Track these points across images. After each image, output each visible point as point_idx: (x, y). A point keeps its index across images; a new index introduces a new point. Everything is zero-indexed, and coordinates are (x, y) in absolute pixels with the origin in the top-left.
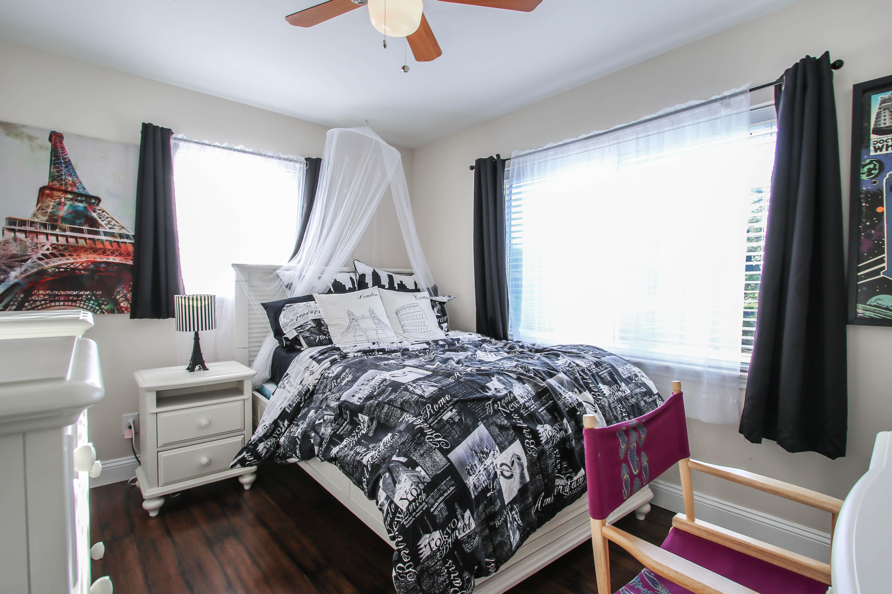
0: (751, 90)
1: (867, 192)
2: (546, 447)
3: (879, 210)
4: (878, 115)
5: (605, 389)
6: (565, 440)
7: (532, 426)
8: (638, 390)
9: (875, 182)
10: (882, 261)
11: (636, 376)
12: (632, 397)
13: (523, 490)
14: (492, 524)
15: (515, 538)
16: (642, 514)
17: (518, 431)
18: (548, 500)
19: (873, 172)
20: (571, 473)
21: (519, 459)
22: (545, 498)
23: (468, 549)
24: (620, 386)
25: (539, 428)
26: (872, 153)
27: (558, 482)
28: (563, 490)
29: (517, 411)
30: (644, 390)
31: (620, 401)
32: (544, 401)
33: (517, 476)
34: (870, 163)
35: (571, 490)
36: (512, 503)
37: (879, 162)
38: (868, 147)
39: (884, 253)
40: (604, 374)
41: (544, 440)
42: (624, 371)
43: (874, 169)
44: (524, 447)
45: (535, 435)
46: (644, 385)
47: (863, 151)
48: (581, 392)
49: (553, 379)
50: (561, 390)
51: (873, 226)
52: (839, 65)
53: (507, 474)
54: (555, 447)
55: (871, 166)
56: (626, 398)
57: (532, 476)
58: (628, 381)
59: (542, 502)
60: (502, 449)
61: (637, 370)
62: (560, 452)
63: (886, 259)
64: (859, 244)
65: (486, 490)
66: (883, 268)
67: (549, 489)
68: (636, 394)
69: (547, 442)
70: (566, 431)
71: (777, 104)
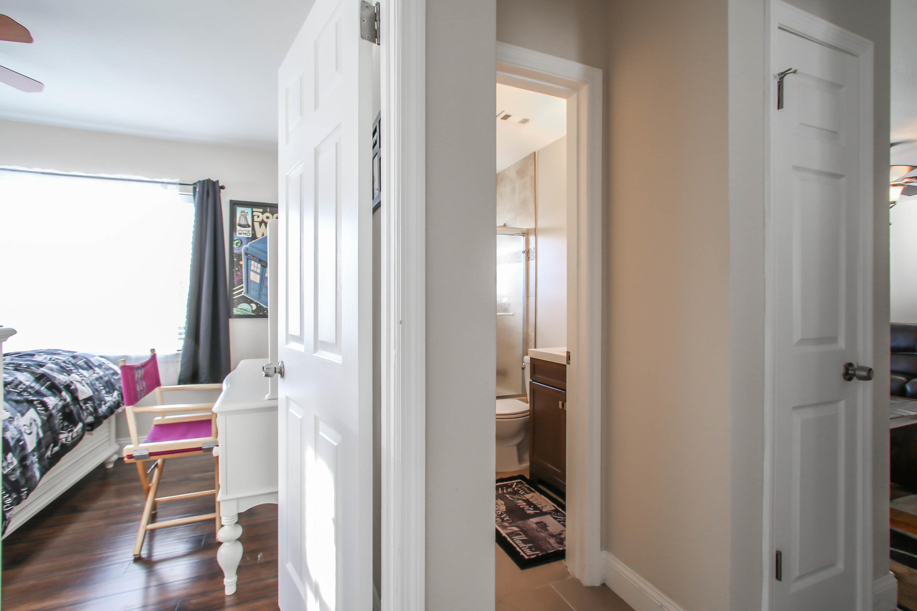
0: (180, 184)
1: (236, 254)
2: (54, 412)
3: (241, 263)
4: (240, 219)
5: (85, 373)
6: (66, 406)
7: (41, 398)
8: (108, 372)
9: (239, 249)
10: (242, 287)
11: (104, 363)
12: (105, 377)
13: (39, 442)
14: (24, 463)
15: (38, 474)
16: (110, 463)
17: (30, 402)
18: (56, 449)
19: (238, 244)
20: (72, 427)
21: (35, 421)
22: (54, 447)
23: (13, 478)
24: (95, 370)
25: (45, 399)
26: (238, 235)
27: (61, 436)
28: (66, 440)
29: (25, 390)
30: (112, 372)
31: (97, 379)
32: (43, 383)
33: (35, 433)
34: (237, 240)
35: (73, 439)
36: (33, 451)
37: (241, 240)
38: (236, 232)
39: (242, 283)
40: (81, 363)
41: (51, 407)
42: (95, 360)
43: (239, 243)
44: (38, 413)
45: (44, 404)
46: (110, 369)
47: (234, 233)
48: (69, 375)
49: (45, 368)
50: (55, 374)
51: (239, 271)
52: (223, 187)
53: (28, 432)
54: (59, 411)
55: (237, 241)
56: (101, 378)
57: (44, 433)
58: (100, 366)
59: (52, 451)
60: (23, 415)
61: (103, 360)
62: (62, 415)
63: (244, 287)
64: (233, 279)
65: (19, 440)
66: (243, 291)
67: (56, 442)
68: (108, 375)
69: (53, 408)
70: (65, 400)
71: (194, 196)
